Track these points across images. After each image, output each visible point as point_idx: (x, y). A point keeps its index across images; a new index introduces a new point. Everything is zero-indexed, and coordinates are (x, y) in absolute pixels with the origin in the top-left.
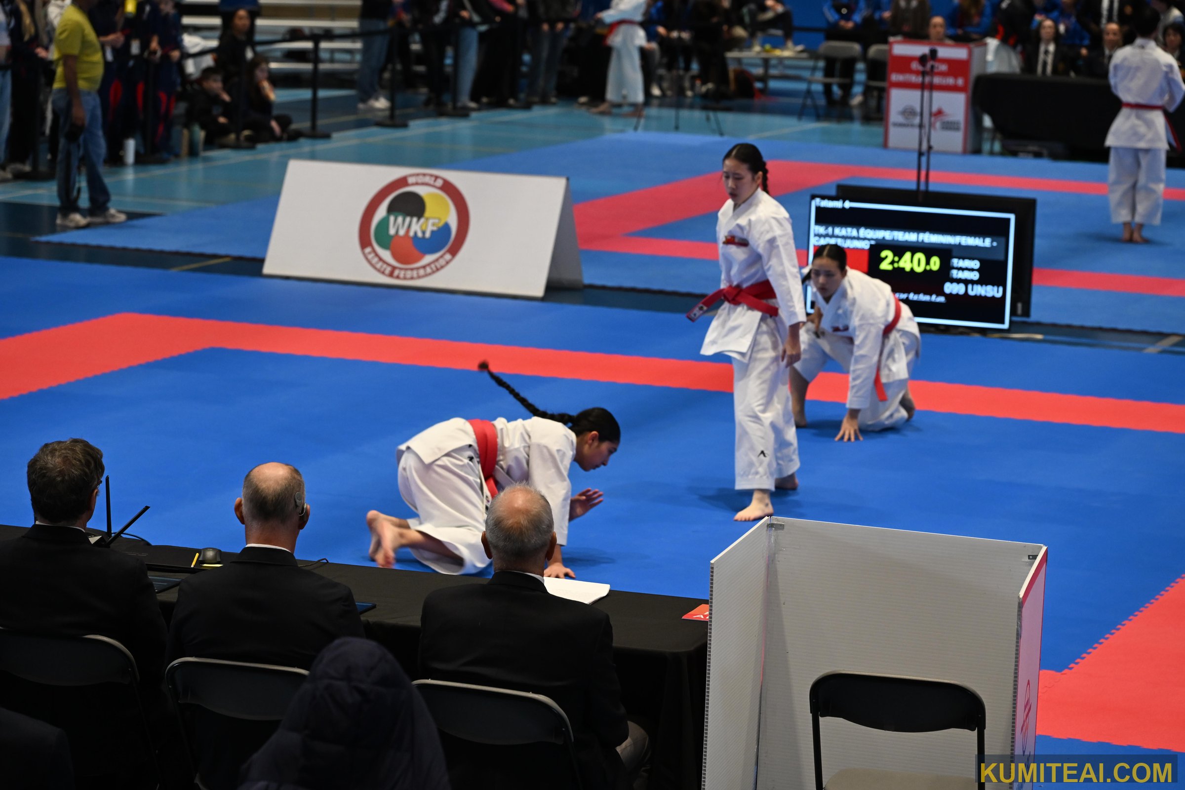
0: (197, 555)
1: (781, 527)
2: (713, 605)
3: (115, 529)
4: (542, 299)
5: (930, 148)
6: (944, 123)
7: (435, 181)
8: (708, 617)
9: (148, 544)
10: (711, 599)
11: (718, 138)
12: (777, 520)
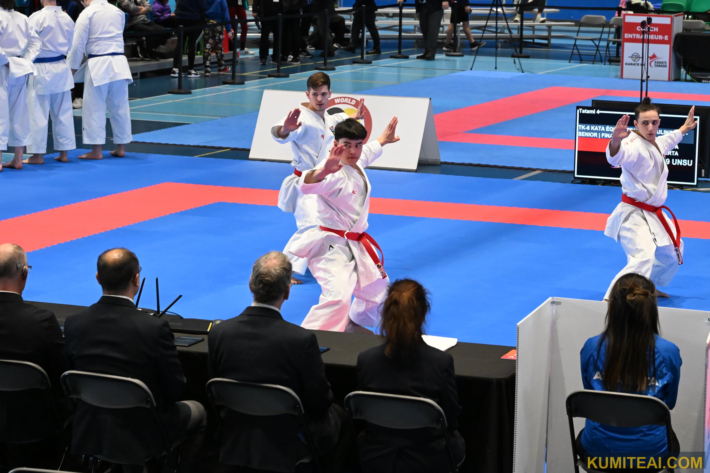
0: (211, 324)
1: (559, 303)
2: (519, 350)
3: (162, 309)
4: (416, 171)
5: (648, 77)
6: (655, 62)
7: (351, 101)
8: (516, 358)
9: (182, 318)
10: (518, 346)
11: (521, 74)
12: (557, 299)
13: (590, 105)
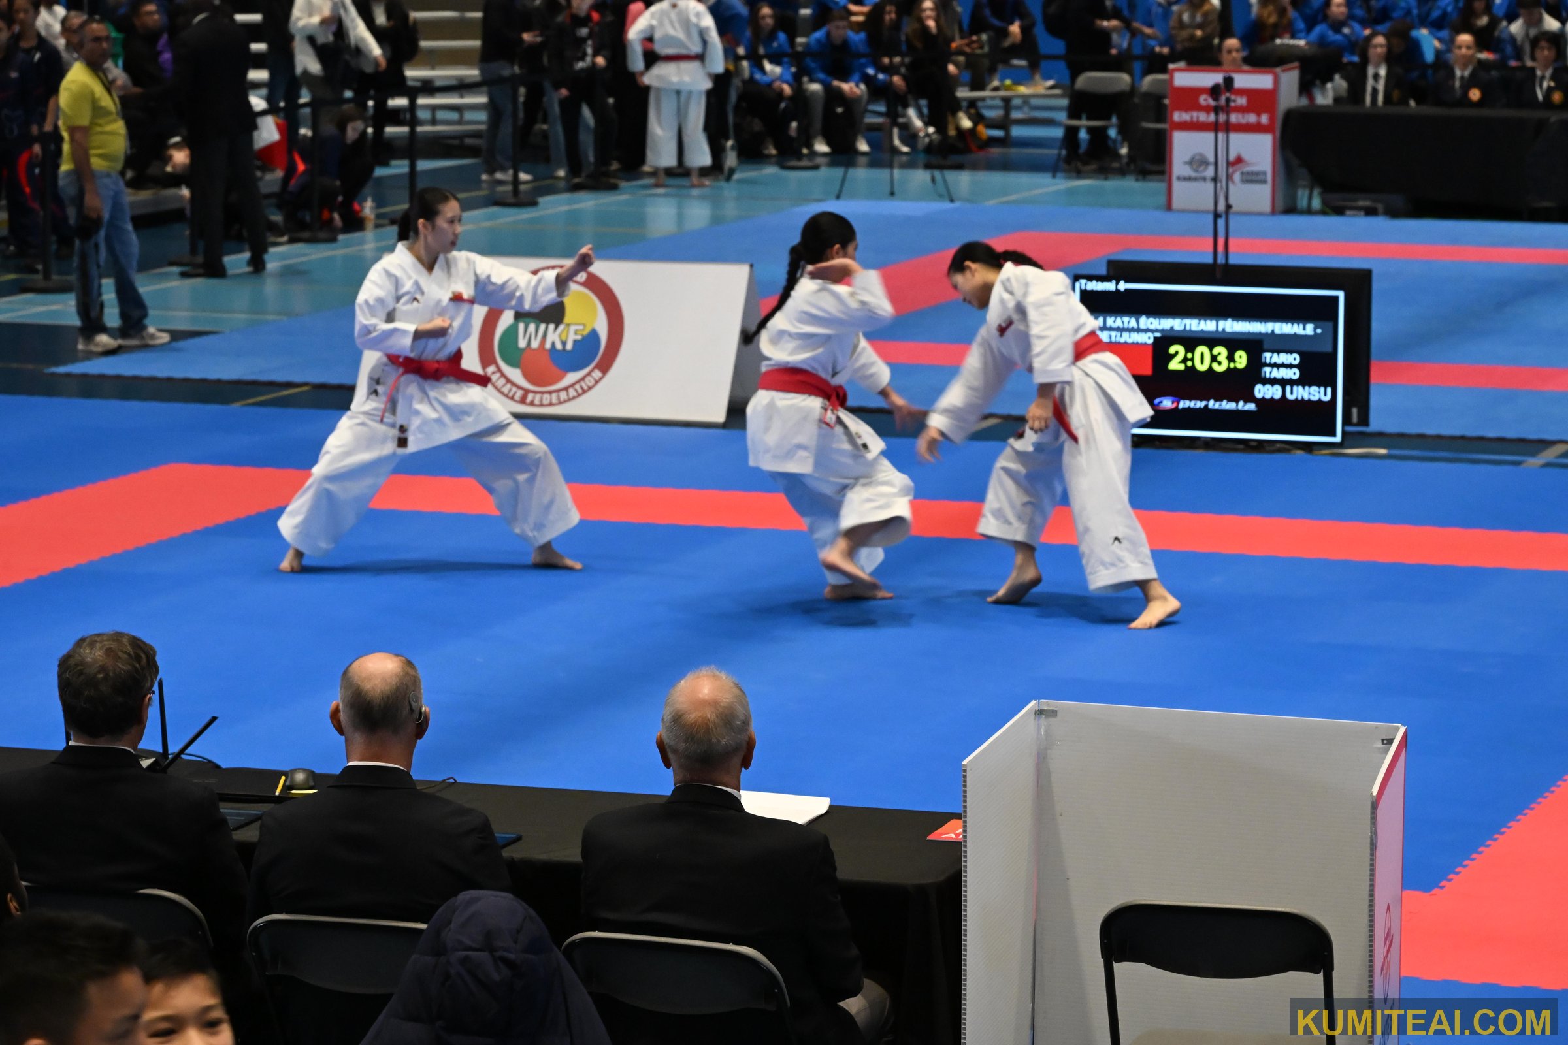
0: (283, 778)
1: (1053, 713)
2: (968, 819)
3: (173, 749)
4: (724, 426)
5: (1228, 207)
6: (1242, 174)
8: (961, 837)
9: (217, 767)
10: (965, 812)
11: (947, 205)
12: (1048, 704)
13: (1103, 271)
